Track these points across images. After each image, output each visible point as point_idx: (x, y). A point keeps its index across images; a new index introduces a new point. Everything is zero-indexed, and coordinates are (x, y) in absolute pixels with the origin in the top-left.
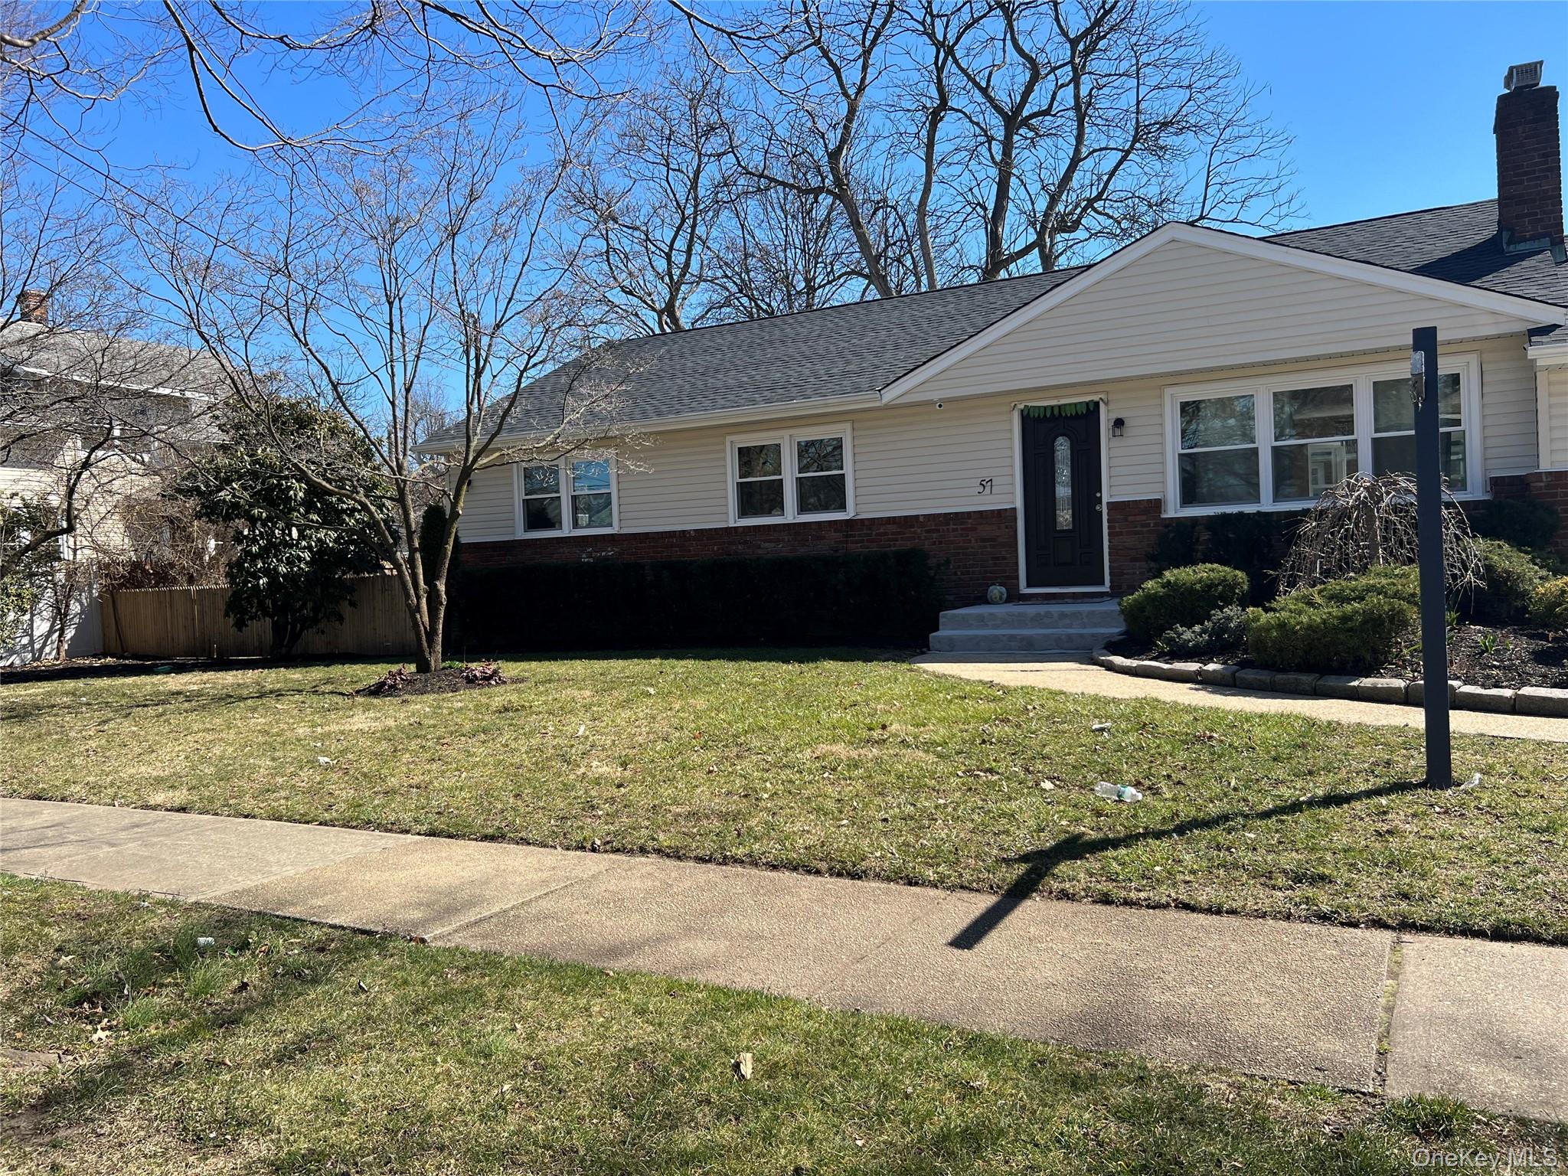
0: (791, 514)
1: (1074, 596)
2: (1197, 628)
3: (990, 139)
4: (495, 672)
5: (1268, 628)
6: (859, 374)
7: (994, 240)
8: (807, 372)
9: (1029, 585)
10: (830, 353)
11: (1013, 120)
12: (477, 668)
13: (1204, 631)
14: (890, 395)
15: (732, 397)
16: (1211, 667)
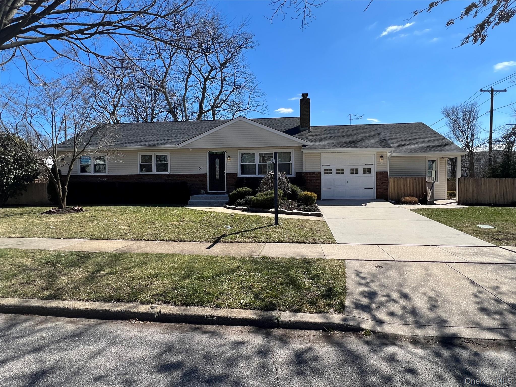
0: (154, 172)
1: (219, 193)
2: (243, 200)
3: (200, 82)
4: (81, 208)
5: (255, 200)
6: (172, 140)
7: (201, 107)
8: (158, 139)
9: (210, 190)
10: (164, 134)
11: (206, 79)
12: (77, 208)
13: (244, 201)
14: (179, 146)
15: (140, 143)
16: (245, 207)
